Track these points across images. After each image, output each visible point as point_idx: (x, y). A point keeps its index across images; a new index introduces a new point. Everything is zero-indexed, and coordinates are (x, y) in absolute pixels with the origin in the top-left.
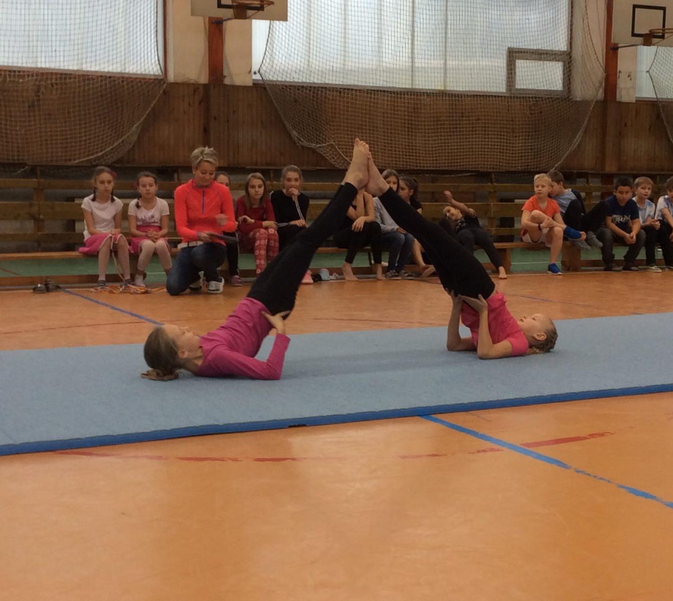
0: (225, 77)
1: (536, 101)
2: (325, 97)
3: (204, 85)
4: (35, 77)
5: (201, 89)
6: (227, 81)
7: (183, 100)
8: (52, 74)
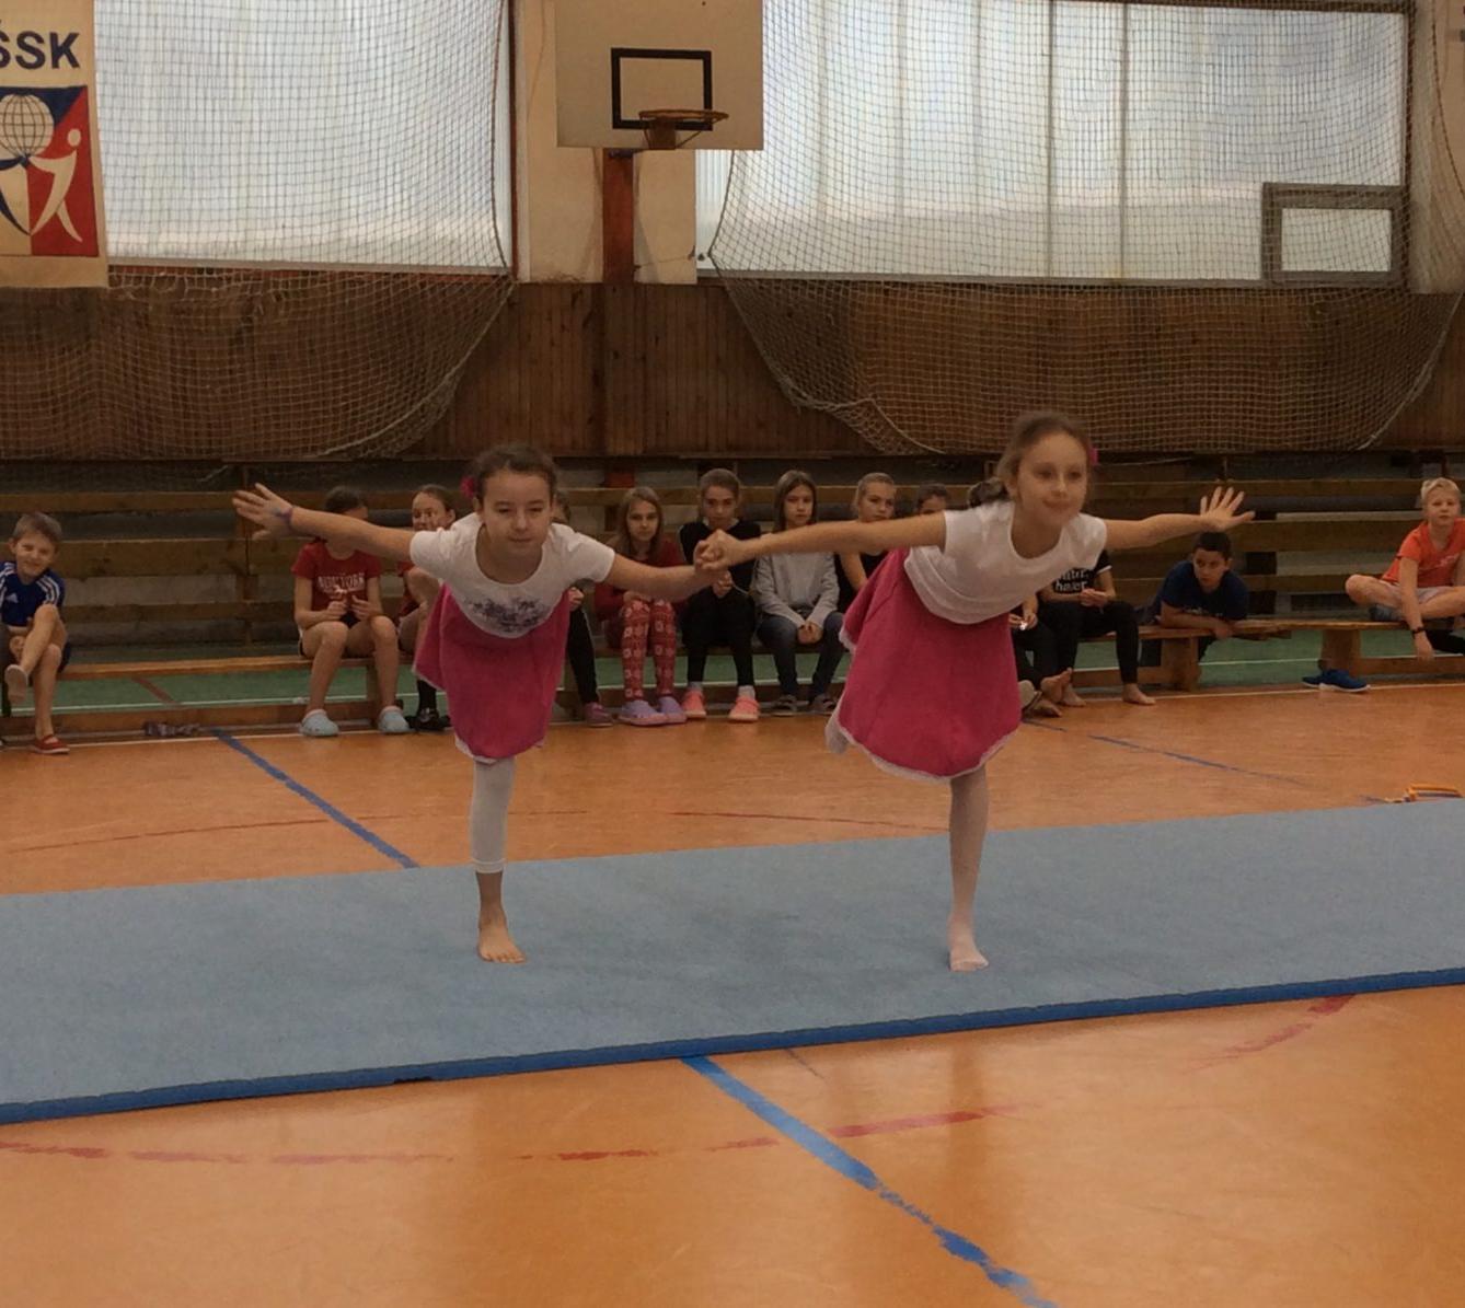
0: (639, 267)
1: (1327, 298)
2: (854, 304)
3: (593, 285)
4: (243, 282)
5: (588, 293)
6: (643, 276)
7: (550, 319)
8: (277, 273)
